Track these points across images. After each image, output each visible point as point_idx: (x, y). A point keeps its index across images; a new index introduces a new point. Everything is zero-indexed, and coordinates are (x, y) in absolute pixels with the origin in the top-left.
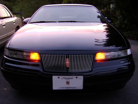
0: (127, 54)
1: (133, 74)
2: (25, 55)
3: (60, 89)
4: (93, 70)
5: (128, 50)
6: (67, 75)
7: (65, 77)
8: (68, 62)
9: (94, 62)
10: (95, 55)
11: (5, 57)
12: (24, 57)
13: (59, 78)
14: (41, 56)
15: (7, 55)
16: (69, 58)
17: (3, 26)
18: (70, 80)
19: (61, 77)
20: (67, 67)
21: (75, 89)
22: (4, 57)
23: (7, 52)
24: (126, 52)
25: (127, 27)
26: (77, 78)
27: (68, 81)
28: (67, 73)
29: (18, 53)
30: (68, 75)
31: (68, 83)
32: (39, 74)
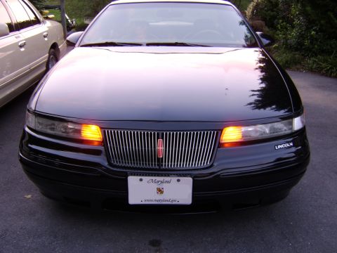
0: (291, 129)
1: (305, 171)
2: (71, 129)
3: (144, 203)
4: (215, 164)
5: (296, 119)
6: (158, 175)
7: (154, 178)
8: (160, 147)
9: (219, 147)
10: (220, 132)
11: (27, 129)
12: (68, 133)
13: (141, 180)
14: (105, 132)
15: (32, 126)
16: (163, 138)
17: (21, 46)
18: (165, 186)
19: (146, 179)
20: (158, 159)
21: (174, 203)
22: (24, 131)
23: (32, 121)
24: (291, 124)
25: (316, 46)
26: (178, 180)
27: (160, 187)
28: (160, 170)
29: (56, 123)
30: (162, 175)
31: (160, 191)
32: (100, 170)
